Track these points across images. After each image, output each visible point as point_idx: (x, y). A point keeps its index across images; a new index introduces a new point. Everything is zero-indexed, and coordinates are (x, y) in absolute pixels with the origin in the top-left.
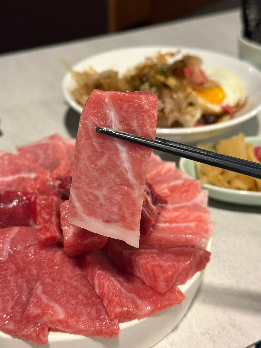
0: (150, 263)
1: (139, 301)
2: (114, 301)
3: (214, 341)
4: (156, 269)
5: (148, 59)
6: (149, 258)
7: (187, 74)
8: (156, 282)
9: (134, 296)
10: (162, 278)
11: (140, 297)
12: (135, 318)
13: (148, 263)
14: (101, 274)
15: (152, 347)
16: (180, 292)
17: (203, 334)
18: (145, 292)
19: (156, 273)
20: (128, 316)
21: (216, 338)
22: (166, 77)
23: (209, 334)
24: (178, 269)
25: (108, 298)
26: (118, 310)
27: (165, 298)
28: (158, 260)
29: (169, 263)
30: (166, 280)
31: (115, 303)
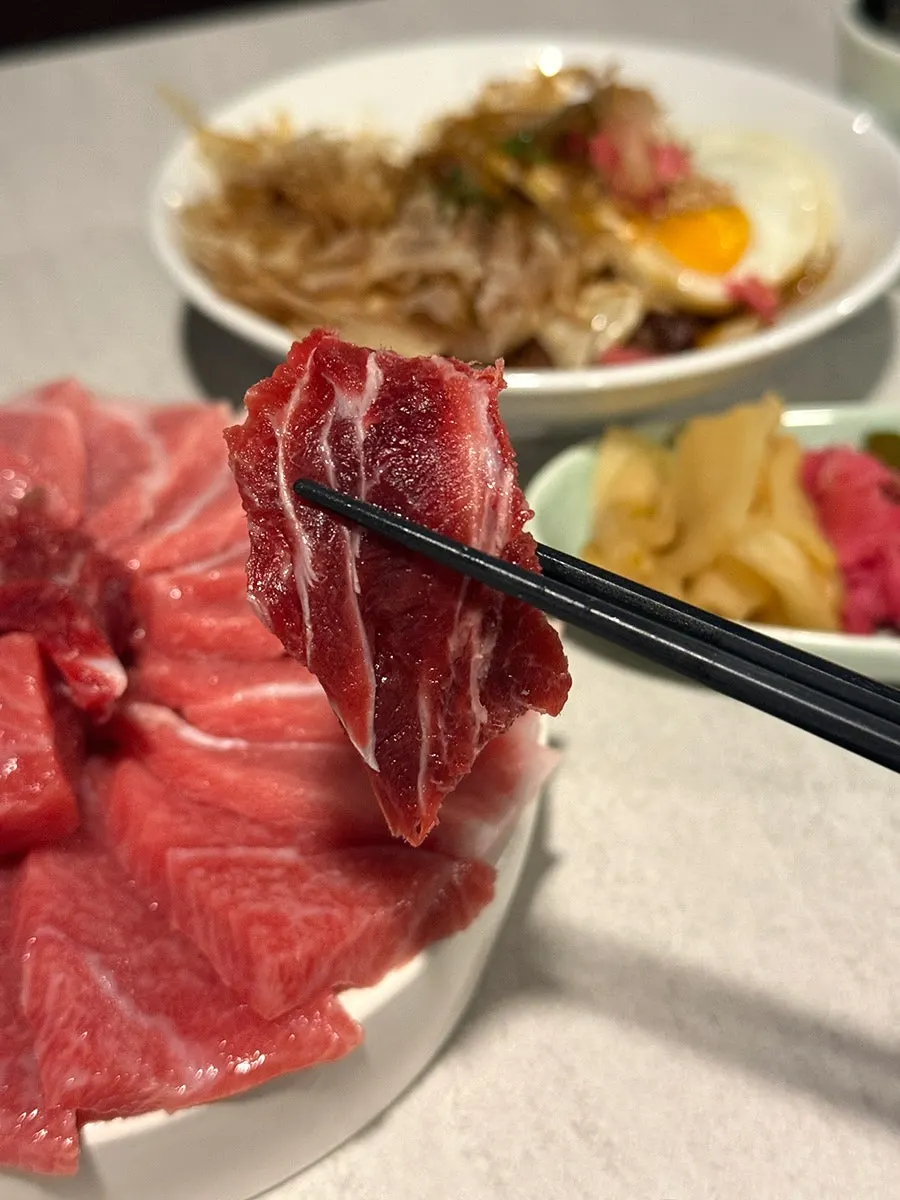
0: (242, 906)
1: (177, 1047)
2: (66, 1045)
3: (499, 1184)
4: (259, 931)
5: (494, 87)
6: (246, 885)
7: (600, 158)
8: (250, 976)
9: (164, 1025)
10: (268, 964)
11: (185, 1030)
12: (152, 1108)
13: (234, 904)
14: (50, 940)
15: (256, 1197)
16: (341, 1020)
17: (467, 1154)
18: (212, 1011)
19: (252, 944)
20: (118, 1102)
21: (507, 1174)
22: (525, 164)
23: (487, 1156)
24: (342, 936)
25: (50, 1031)
26: (74, 1081)
27: (280, 1037)
28: (278, 894)
29: (312, 911)
30: (282, 977)
31: (68, 1053)
